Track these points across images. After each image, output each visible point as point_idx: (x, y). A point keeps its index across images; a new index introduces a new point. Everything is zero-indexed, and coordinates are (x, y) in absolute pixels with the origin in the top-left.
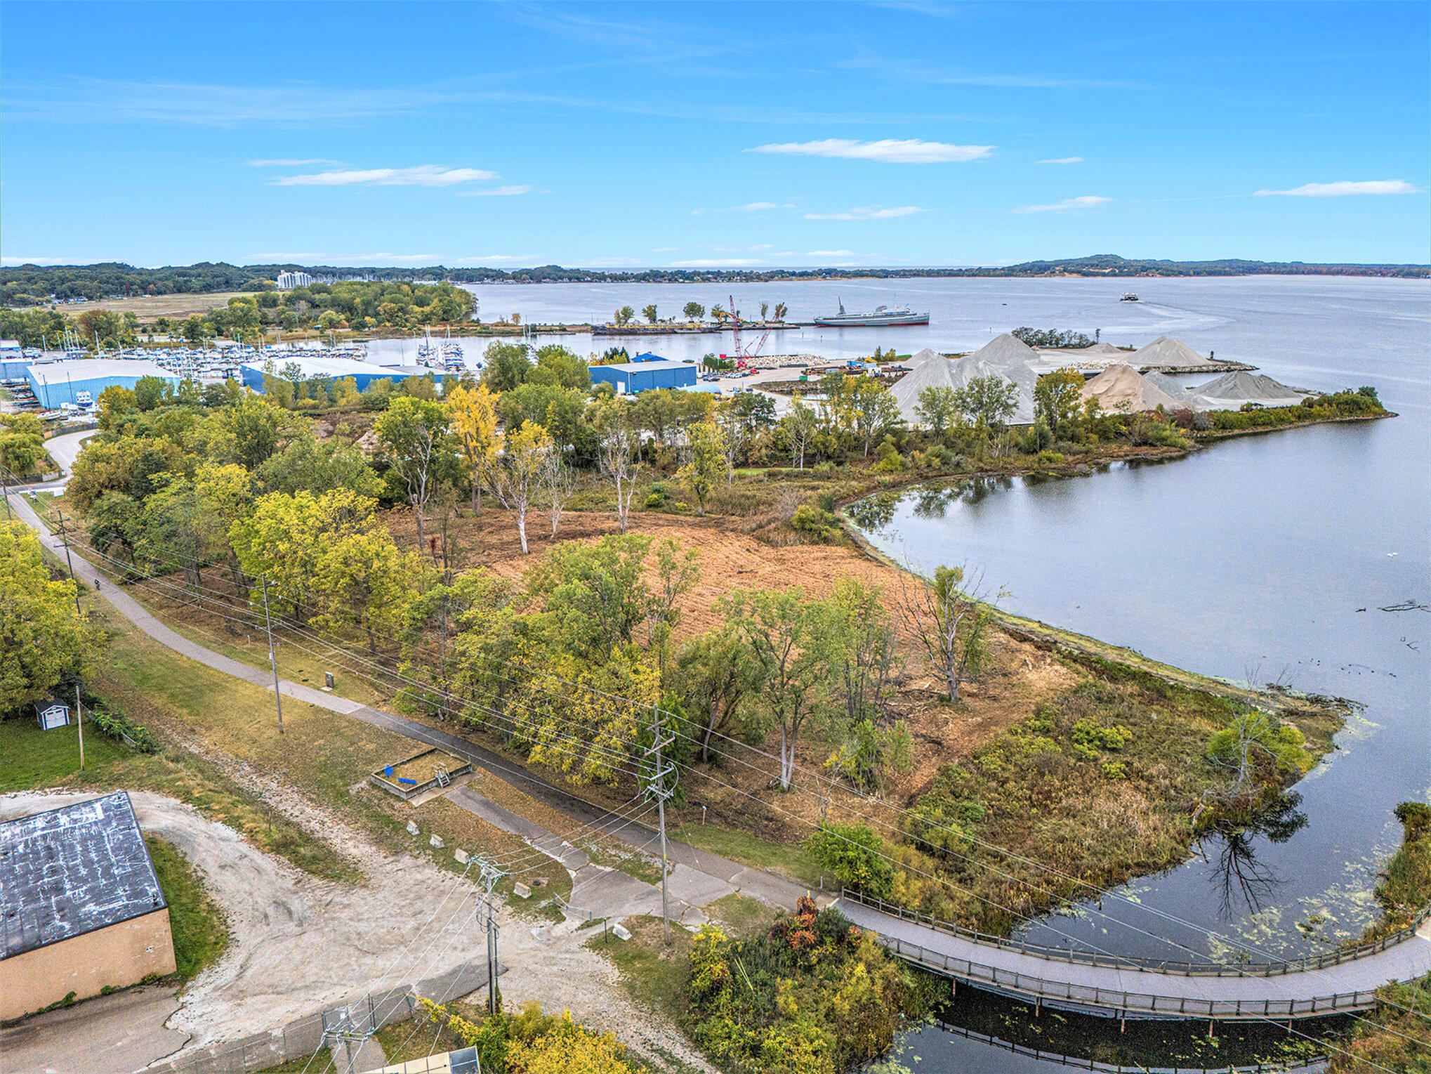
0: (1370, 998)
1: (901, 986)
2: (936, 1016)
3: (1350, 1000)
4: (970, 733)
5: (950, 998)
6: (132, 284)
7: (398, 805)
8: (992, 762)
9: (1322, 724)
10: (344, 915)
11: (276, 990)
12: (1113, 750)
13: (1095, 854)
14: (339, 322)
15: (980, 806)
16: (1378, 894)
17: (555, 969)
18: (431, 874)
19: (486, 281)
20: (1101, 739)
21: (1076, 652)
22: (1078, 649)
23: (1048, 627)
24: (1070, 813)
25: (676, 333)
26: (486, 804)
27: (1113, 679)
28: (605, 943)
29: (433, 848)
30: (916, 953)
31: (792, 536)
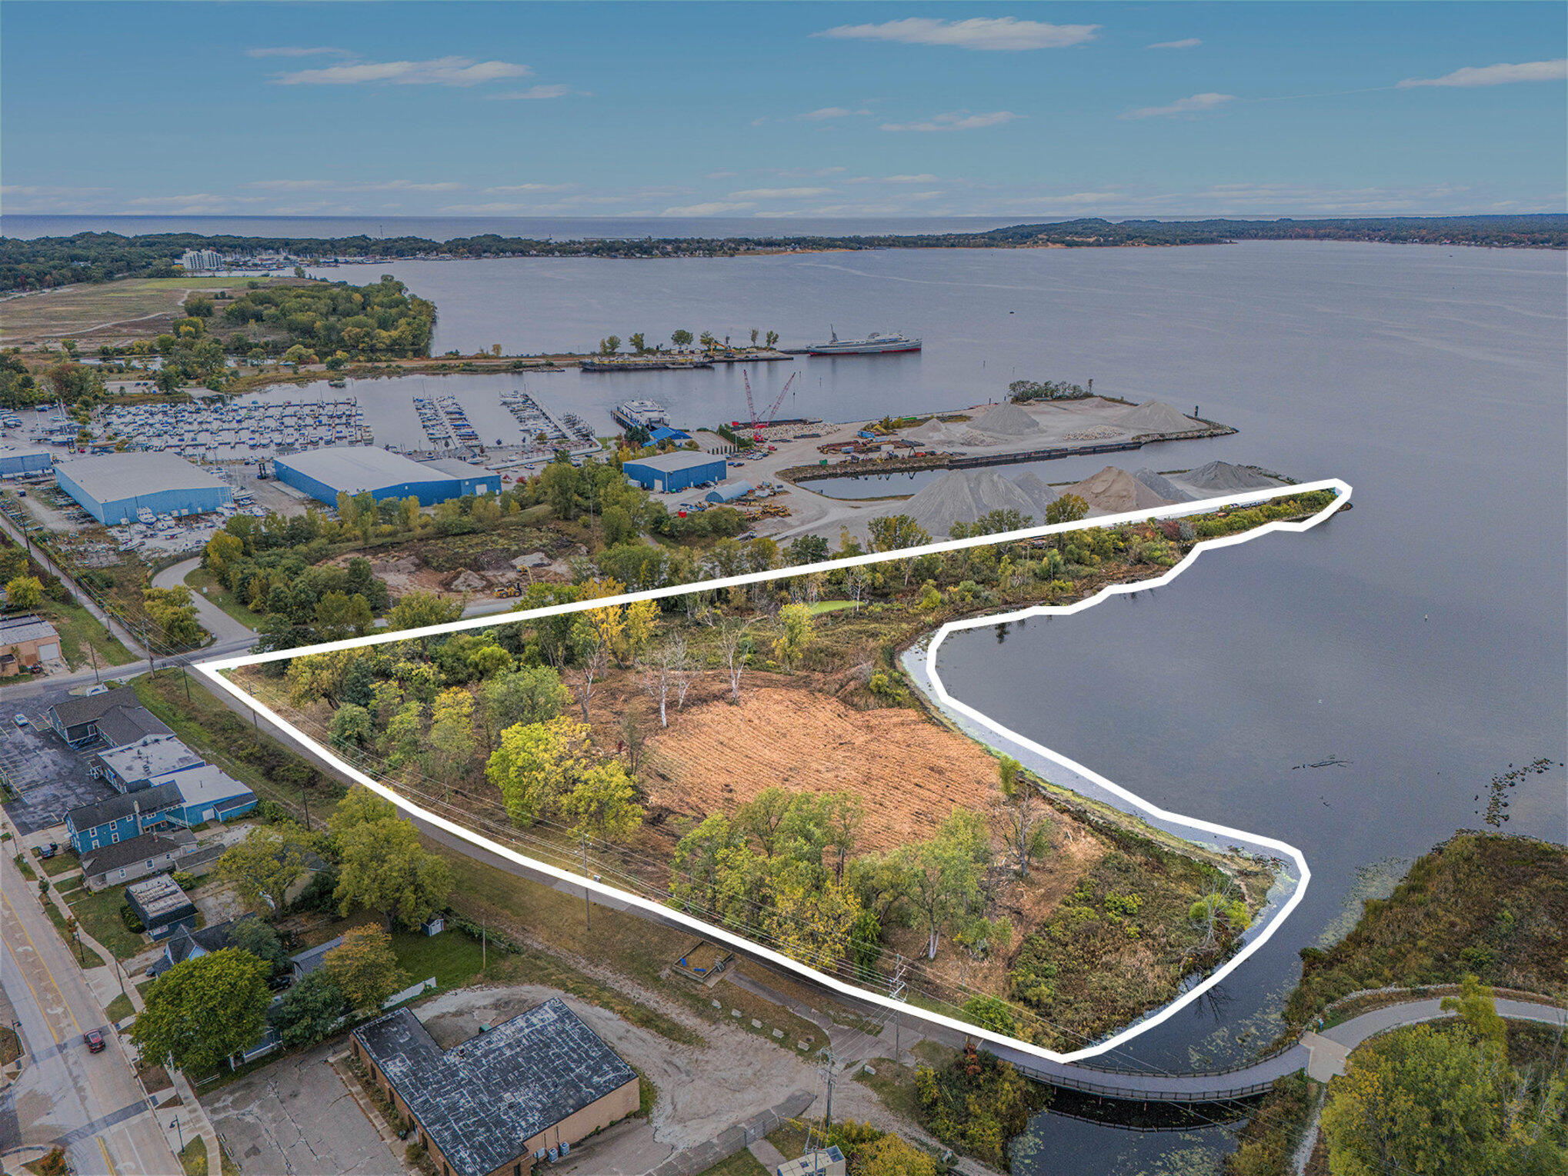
0: (1270, 1085)
1: (1027, 1092)
2: (1048, 1107)
3: (1260, 1087)
4: (1039, 903)
5: (1053, 1096)
6: (28, 277)
7: (699, 987)
8: (1056, 930)
9: (1260, 882)
10: (709, 1067)
11: (697, 1116)
12: (1131, 915)
13: (1124, 998)
14: (309, 357)
15: (1053, 967)
16: (1283, 1015)
17: (842, 1095)
18: (742, 1036)
19: (420, 255)
20: (1123, 907)
21: (1101, 822)
22: (1102, 818)
23: (1079, 796)
24: (1108, 967)
25: (667, 368)
26: (753, 983)
27: (1127, 848)
28: (862, 1077)
29: (736, 1018)
30: (1035, 1073)
31: (872, 700)
